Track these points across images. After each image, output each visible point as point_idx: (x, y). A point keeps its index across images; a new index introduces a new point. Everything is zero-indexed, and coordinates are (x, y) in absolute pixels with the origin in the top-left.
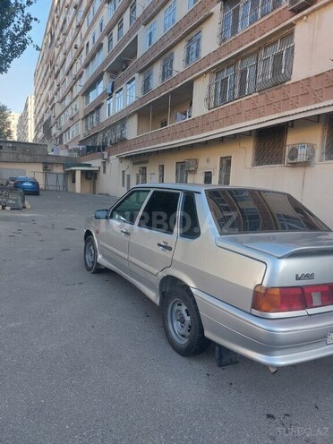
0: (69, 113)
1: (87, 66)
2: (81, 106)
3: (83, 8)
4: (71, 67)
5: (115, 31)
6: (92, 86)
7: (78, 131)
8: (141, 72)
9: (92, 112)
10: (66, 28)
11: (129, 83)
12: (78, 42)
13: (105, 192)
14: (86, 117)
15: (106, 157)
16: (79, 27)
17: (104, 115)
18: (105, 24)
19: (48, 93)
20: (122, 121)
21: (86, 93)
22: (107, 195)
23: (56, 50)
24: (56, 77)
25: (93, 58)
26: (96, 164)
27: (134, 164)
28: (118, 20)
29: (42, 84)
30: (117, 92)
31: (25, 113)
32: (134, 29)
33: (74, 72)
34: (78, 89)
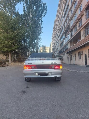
0: (57, 45)
1: (60, 33)
2: (60, 43)
3: (60, 21)
4: (58, 34)
5: (65, 24)
6: (61, 38)
7: (59, 48)
8: (70, 32)
9: (62, 44)
10: (57, 26)
11: (68, 35)
12: (59, 28)
13: (64, 63)
14: (61, 45)
15: (64, 54)
16: (59, 25)
17: (64, 44)
18: (63, 23)
19: (54, 41)
20: (67, 44)
21: (60, 39)
22: (65, 63)
23: (55, 31)
24: (55, 37)
25: (61, 31)
26: (62, 56)
27: (70, 54)
28: (66, 21)
29: (53, 40)
30: (66, 38)
31: (51, 47)
32: (69, 22)
33: (58, 35)
34: (59, 39)
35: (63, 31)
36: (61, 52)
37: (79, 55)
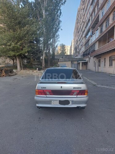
0: (81, 44)
1: (86, 27)
2: (84, 41)
3: (85, 9)
4: (82, 28)
5: (93, 14)
6: (87, 34)
7: (83, 49)
8: (100, 26)
9: (87, 42)
10: (81, 17)
11: (97, 31)
12: (84, 20)
14: (85, 44)
15: (89, 57)
16: (84, 15)
17: (90, 43)
18: (91, 13)
19: (77, 38)
20: (94, 44)
21: (85, 36)
22: (90, 70)
23: (79, 24)
24: (78, 33)
25: (87, 24)
26: (87, 59)
27: (97, 58)
28: (94, 10)
29: (75, 36)
30: (94, 35)
31: (72, 46)
32: (98, 12)
33: (83, 30)
34: (84, 36)
35: (89, 24)
36: (85, 55)
37: (110, 60)
